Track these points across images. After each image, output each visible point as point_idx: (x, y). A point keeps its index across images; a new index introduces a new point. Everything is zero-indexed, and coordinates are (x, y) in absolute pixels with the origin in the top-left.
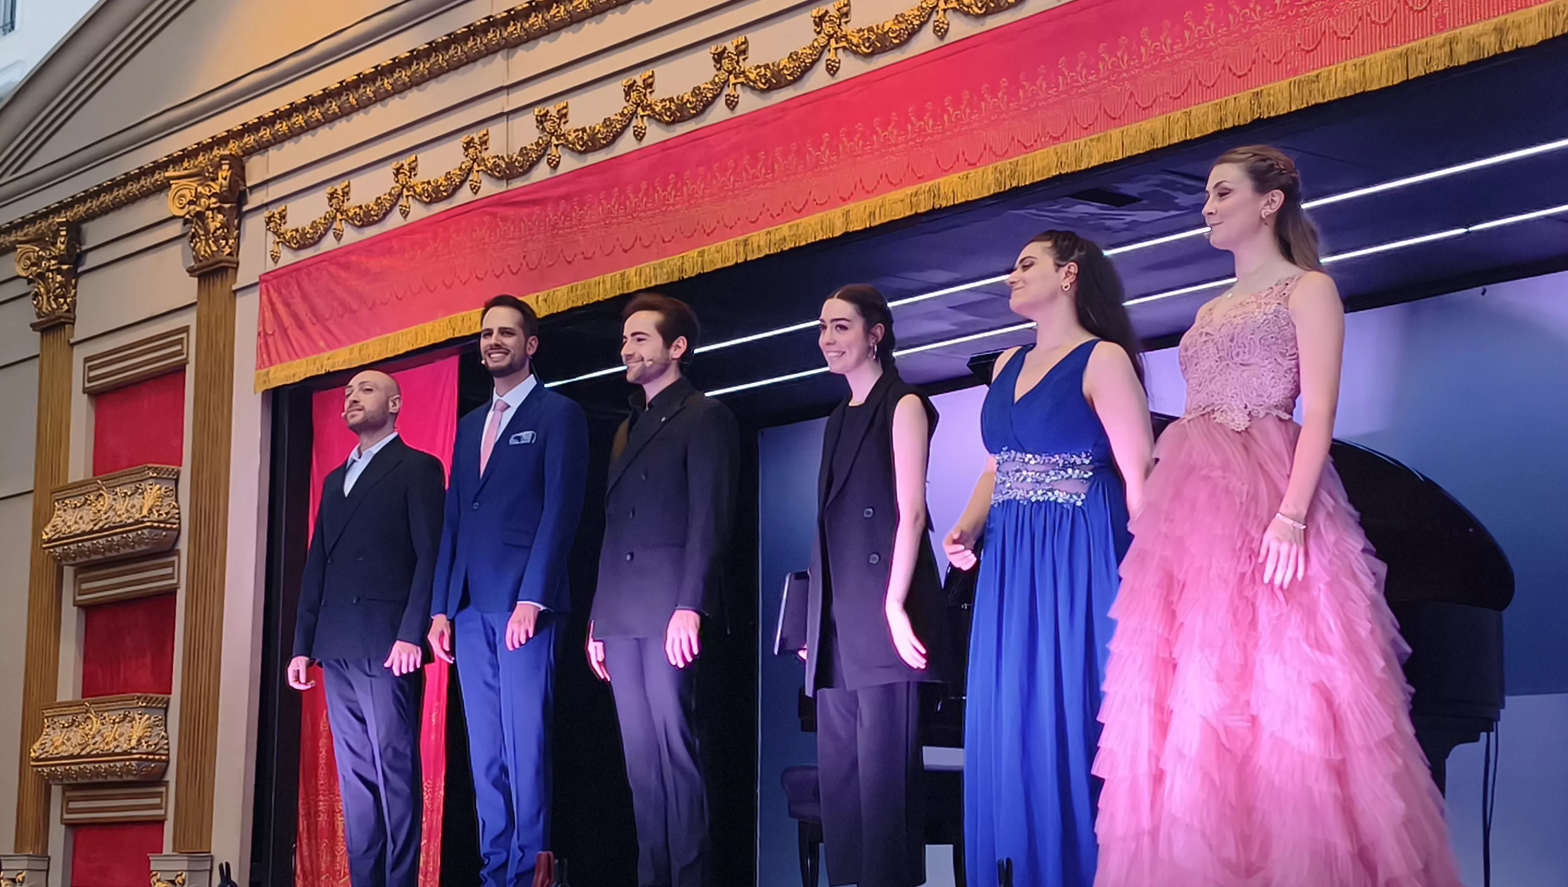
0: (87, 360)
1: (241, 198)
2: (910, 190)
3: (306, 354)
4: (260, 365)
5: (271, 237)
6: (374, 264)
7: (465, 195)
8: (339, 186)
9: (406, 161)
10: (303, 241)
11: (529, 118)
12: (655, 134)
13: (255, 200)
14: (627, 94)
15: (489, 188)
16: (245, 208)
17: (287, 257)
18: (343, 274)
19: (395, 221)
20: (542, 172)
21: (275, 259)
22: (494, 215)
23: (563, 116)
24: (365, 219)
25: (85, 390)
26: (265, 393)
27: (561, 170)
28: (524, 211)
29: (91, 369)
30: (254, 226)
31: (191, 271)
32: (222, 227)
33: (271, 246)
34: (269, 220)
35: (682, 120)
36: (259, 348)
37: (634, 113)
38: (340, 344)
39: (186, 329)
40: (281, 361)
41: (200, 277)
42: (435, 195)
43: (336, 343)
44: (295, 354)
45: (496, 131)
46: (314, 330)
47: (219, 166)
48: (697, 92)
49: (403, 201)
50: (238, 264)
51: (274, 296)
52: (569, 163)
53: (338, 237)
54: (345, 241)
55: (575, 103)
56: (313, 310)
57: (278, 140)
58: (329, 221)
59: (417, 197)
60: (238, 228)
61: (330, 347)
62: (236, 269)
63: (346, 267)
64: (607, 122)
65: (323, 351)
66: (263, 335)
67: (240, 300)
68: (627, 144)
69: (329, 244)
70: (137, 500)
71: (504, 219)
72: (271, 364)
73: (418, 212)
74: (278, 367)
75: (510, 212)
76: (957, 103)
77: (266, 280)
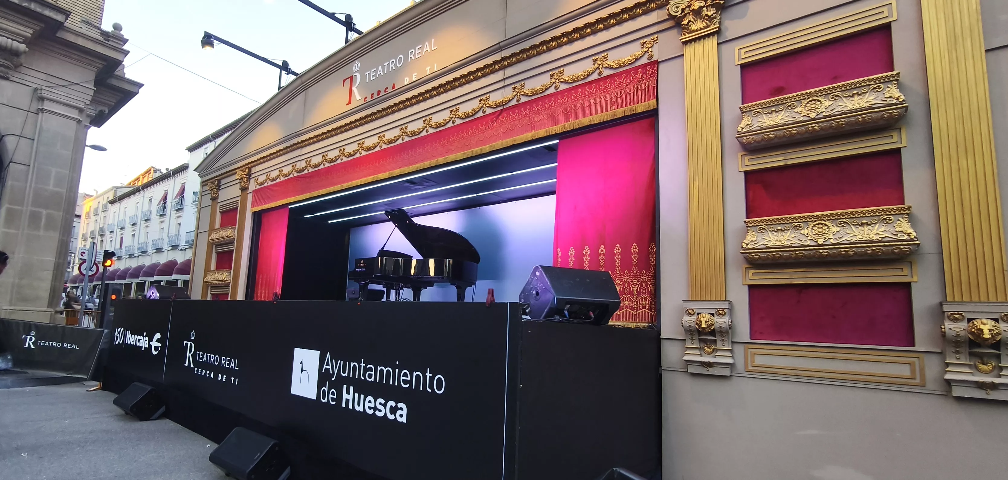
0: (220, 206)
1: (250, 175)
2: (373, 176)
3: (260, 205)
4: (251, 208)
5: (255, 183)
6: (275, 188)
7: (291, 176)
8: (268, 174)
9: (281, 169)
10: (261, 184)
11: (304, 161)
12: (327, 165)
13: (253, 176)
14: (323, 157)
15: (296, 174)
16: (251, 177)
17: (258, 187)
18: (268, 191)
19: (278, 180)
20: (306, 172)
21: (256, 187)
22: (296, 179)
23: (310, 161)
24: (273, 180)
25: (220, 212)
26: (252, 213)
27: (309, 171)
28: (302, 179)
29: (221, 207)
30: (252, 181)
31: (240, 189)
32: (246, 180)
33: (255, 185)
34: (255, 180)
35: (332, 162)
36: (252, 204)
37: (323, 161)
38: (267, 204)
39: (238, 200)
40: (255, 206)
41: (242, 190)
42: (286, 176)
43: (266, 203)
44: (258, 206)
45: (298, 164)
46: (262, 201)
47: (246, 169)
48: (335, 157)
49: (280, 177)
50: (249, 188)
51: (255, 194)
52: (311, 170)
53: (268, 183)
54: (269, 184)
55: (313, 159)
56: (262, 197)
57: (258, 165)
58: (266, 180)
59: (282, 176)
60: (249, 181)
61: (265, 204)
62: (248, 189)
63: (269, 189)
64: (318, 163)
65: (263, 205)
66: (253, 202)
67: (249, 195)
68: (322, 167)
69: (266, 184)
70: (227, 232)
71: (299, 180)
72: (254, 207)
73: (283, 179)
74: (255, 208)
75: (300, 179)
76: (382, 161)
77: (254, 192)
